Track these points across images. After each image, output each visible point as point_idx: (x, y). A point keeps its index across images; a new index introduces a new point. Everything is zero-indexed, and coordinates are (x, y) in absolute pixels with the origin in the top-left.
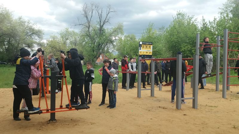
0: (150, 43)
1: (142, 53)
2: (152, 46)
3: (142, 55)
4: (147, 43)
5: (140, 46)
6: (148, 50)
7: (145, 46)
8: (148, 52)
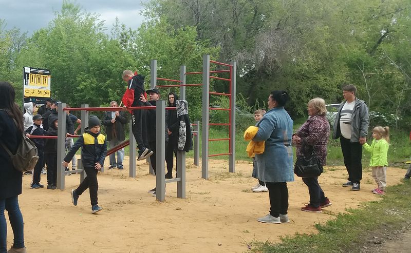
0: (47, 72)
1: (30, 92)
2: (49, 78)
3: (30, 97)
4: (40, 71)
5: (26, 76)
6: (43, 86)
7: (35, 77)
8: (43, 91)
